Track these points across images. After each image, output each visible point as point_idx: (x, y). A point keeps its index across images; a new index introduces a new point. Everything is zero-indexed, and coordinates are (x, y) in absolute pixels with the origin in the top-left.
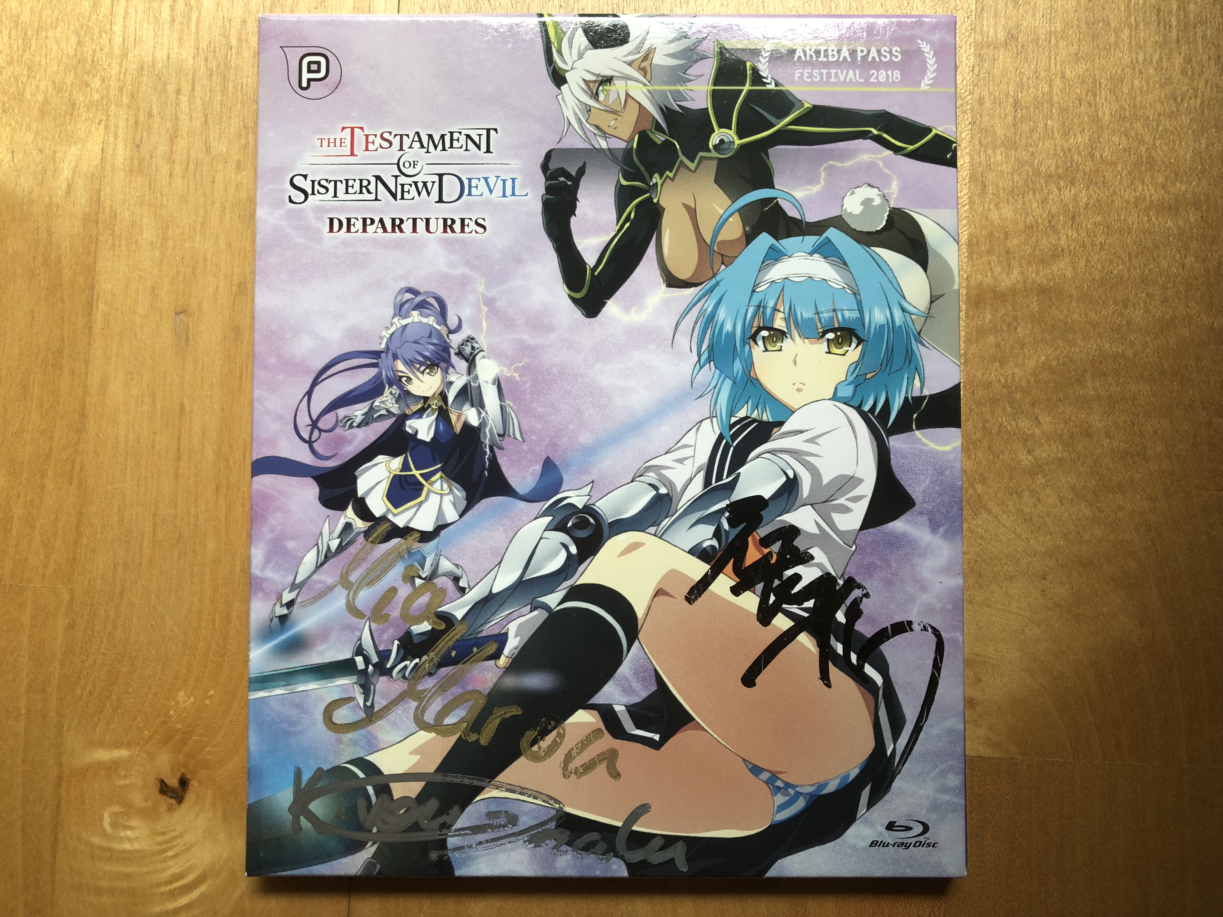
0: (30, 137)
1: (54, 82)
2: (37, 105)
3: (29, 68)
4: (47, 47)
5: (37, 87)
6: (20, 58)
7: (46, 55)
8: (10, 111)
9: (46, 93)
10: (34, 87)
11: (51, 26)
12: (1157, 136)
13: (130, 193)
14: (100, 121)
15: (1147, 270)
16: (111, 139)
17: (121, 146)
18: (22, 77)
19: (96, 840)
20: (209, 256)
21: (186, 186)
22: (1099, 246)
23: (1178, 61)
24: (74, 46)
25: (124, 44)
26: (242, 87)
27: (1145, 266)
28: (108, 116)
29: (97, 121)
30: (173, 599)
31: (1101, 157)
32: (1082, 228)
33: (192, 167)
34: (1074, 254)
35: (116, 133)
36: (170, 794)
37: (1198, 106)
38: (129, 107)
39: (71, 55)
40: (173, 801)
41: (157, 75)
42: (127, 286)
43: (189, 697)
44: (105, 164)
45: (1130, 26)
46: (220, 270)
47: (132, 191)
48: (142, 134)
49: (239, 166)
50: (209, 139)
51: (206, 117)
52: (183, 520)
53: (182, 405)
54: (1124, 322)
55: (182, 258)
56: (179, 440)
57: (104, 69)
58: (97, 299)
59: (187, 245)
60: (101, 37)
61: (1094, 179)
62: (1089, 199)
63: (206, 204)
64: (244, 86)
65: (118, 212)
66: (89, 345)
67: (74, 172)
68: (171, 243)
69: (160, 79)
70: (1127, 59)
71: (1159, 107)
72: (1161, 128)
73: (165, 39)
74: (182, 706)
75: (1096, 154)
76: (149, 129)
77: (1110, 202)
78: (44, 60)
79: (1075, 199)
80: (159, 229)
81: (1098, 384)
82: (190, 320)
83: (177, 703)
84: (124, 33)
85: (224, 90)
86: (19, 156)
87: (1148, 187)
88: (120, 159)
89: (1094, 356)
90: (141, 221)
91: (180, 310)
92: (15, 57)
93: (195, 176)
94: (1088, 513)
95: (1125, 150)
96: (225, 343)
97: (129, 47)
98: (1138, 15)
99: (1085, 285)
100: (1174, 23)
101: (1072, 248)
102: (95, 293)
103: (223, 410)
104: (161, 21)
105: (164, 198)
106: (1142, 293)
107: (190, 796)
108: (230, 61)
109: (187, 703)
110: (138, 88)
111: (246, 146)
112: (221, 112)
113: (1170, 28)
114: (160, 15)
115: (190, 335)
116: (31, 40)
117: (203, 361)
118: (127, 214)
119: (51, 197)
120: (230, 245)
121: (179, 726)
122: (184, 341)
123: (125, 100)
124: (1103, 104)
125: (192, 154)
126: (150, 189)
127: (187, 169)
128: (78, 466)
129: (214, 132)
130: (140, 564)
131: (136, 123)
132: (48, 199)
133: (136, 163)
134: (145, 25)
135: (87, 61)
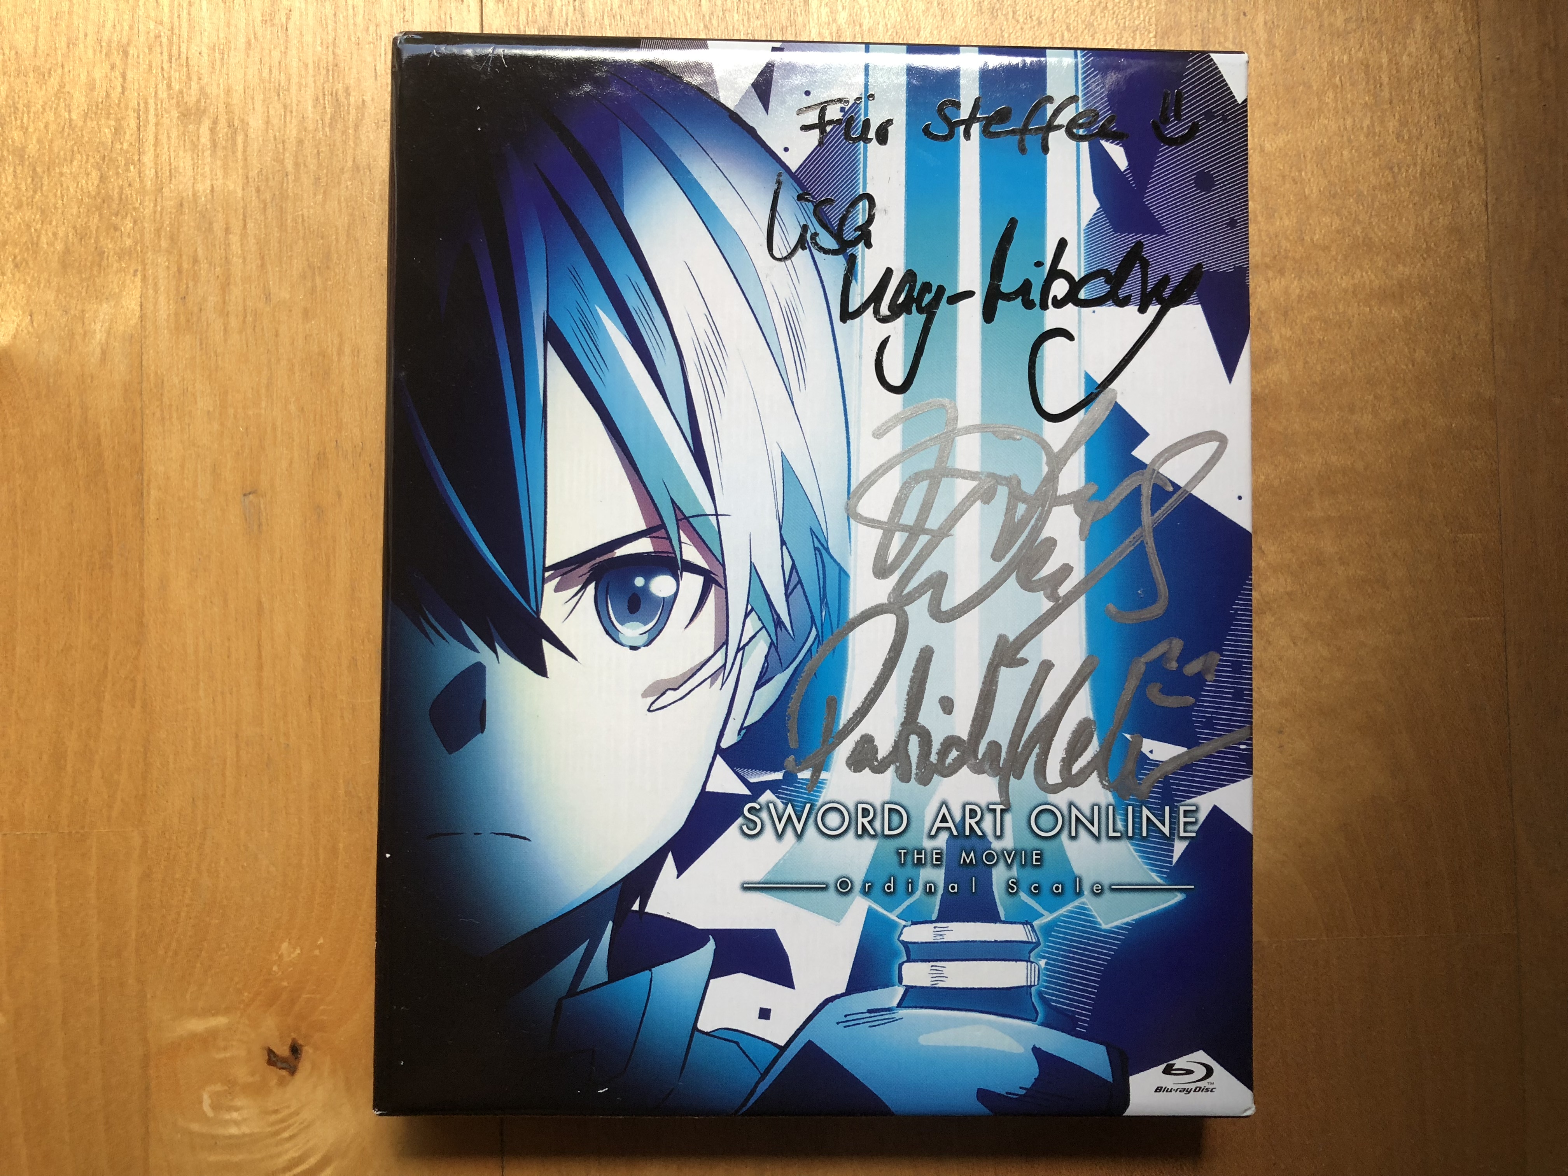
0: (50, 296)
1: (74, 228)
2: (56, 257)
3: (43, 212)
4: (62, 186)
5: (55, 234)
6: (30, 200)
7: (62, 196)
8: (24, 264)
9: (66, 243)
10: (50, 234)
11: (65, 159)
12: (1374, 213)
13: (177, 354)
14: (136, 271)
15: (1373, 369)
16: (151, 292)
17: (162, 299)
18: (34, 224)
19: (195, 1127)
20: (279, 423)
21: (244, 342)
22: (1318, 344)
23: (1392, 125)
24: (96, 183)
25: (157, 177)
26: (303, 220)
27: (1370, 364)
28: (144, 264)
29: (132, 271)
30: (266, 834)
31: (1312, 240)
32: (1296, 324)
33: (250, 319)
34: (1290, 355)
35: (156, 284)
36: (279, 1064)
37: (1418, 175)
38: (169, 252)
39: (93, 193)
40: (284, 1073)
41: (200, 212)
42: (182, 466)
43: (295, 948)
44: (146, 322)
45: (1335, 87)
46: (293, 441)
47: (180, 353)
48: (187, 284)
49: (306, 314)
50: (269, 284)
51: (262, 258)
52: (271, 739)
53: (260, 603)
54: (1352, 431)
55: (247, 429)
56: (259, 646)
57: (135, 209)
58: (148, 485)
59: (251, 413)
60: (128, 170)
61: (1306, 267)
62: (1302, 290)
63: (269, 361)
64: (306, 218)
65: (165, 379)
66: (143, 540)
67: (108, 333)
68: (231, 411)
69: (204, 217)
70: (1333, 126)
71: (1373, 180)
72: (1377, 204)
73: (207, 169)
74: (286, 959)
75: (1306, 238)
76: (196, 278)
77: (1326, 293)
78: (60, 202)
79: (1286, 292)
80: (215, 395)
81: (1327, 503)
82: (262, 502)
83: (281, 957)
84: (156, 164)
85: (282, 225)
86: (39, 318)
87: (1367, 272)
88: (163, 314)
89: (1319, 471)
90: (194, 387)
91: (249, 490)
92: (24, 199)
93: (254, 330)
94: (1325, 653)
95: (1338, 232)
96: (305, 527)
97: (164, 181)
98: (1344, 74)
99: (1305, 390)
100: (1385, 79)
101: (1287, 348)
102: (145, 477)
103: (309, 606)
104: (200, 147)
105: (220, 358)
106: (1370, 395)
107: (305, 1066)
108: (287, 191)
109: (293, 956)
110: (178, 229)
111: (313, 289)
112: (280, 251)
113: (1380, 87)
114: (198, 139)
115: (264, 520)
116: (41, 178)
117: (281, 549)
118: (176, 380)
119: (82, 366)
120: (303, 409)
121: (285, 984)
122: (256, 527)
123: (164, 244)
124: (1309, 180)
125: (249, 303)
126: (201, 349)
127: (244, 322)
128: (139, 685)
129: (274, 275)
130: (223, 796)
131: (180, 271)
132: (79, 369)
133: (182, 319)
134: (181, 153)
135: (113, 200)
